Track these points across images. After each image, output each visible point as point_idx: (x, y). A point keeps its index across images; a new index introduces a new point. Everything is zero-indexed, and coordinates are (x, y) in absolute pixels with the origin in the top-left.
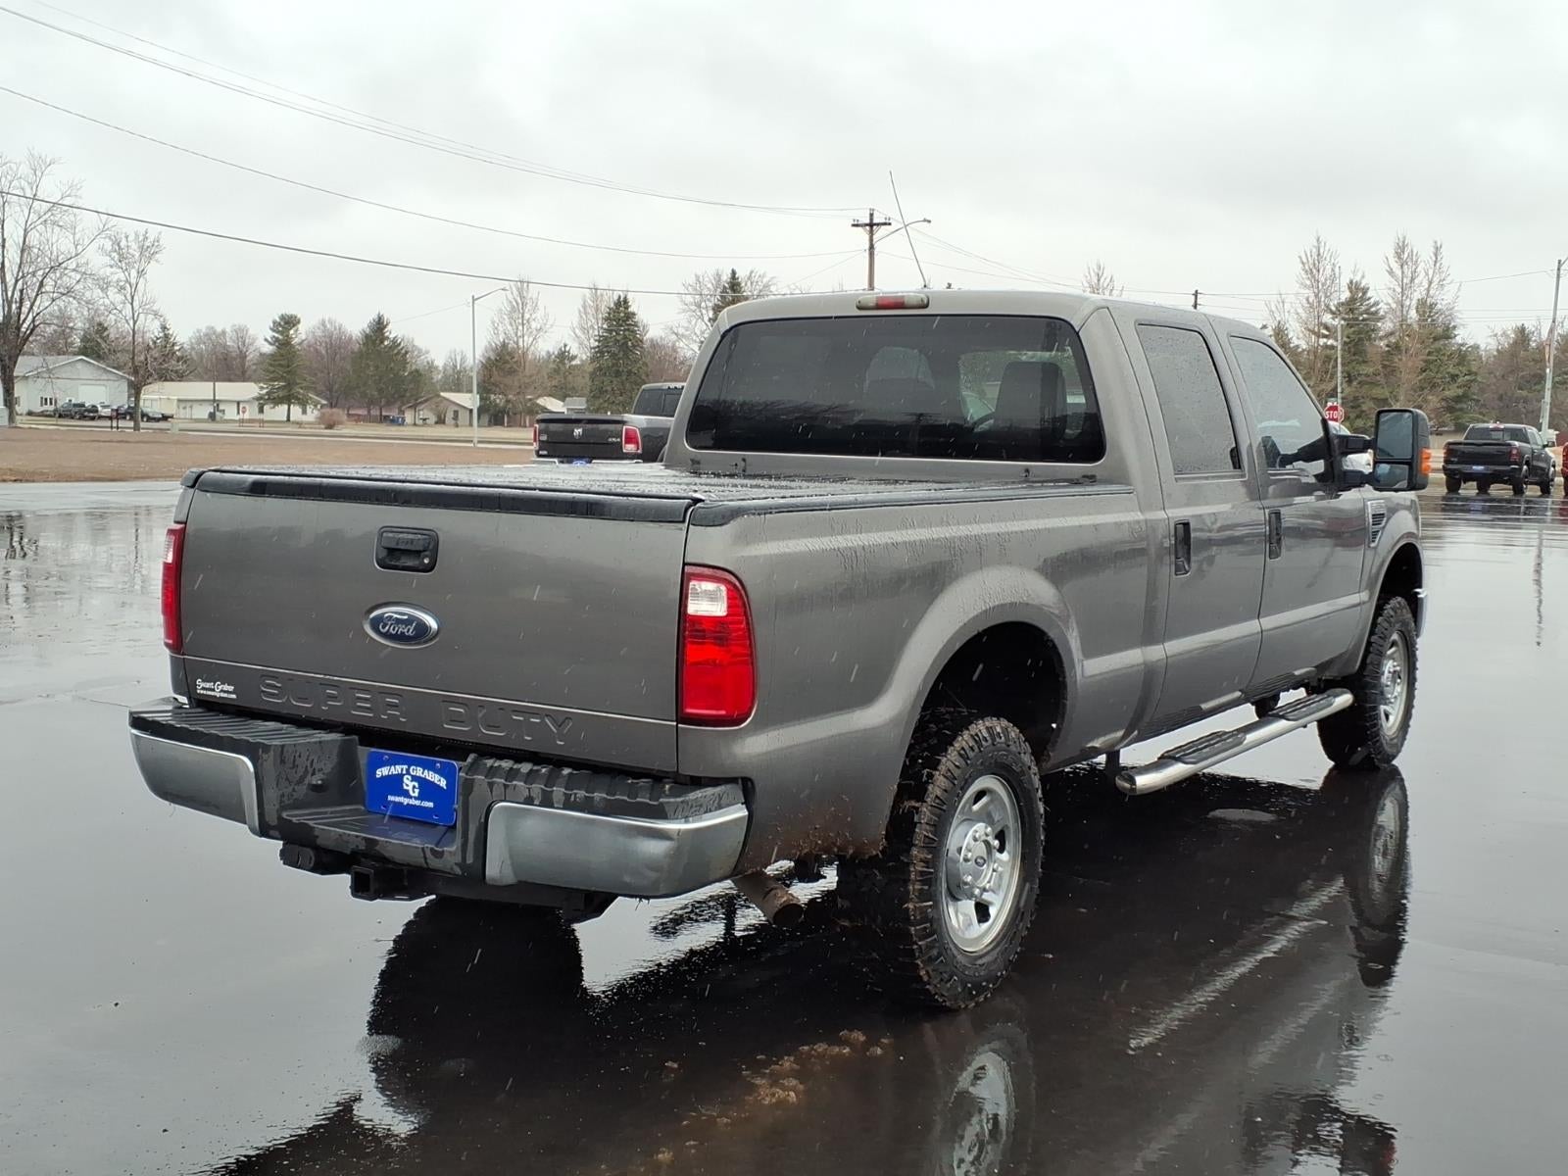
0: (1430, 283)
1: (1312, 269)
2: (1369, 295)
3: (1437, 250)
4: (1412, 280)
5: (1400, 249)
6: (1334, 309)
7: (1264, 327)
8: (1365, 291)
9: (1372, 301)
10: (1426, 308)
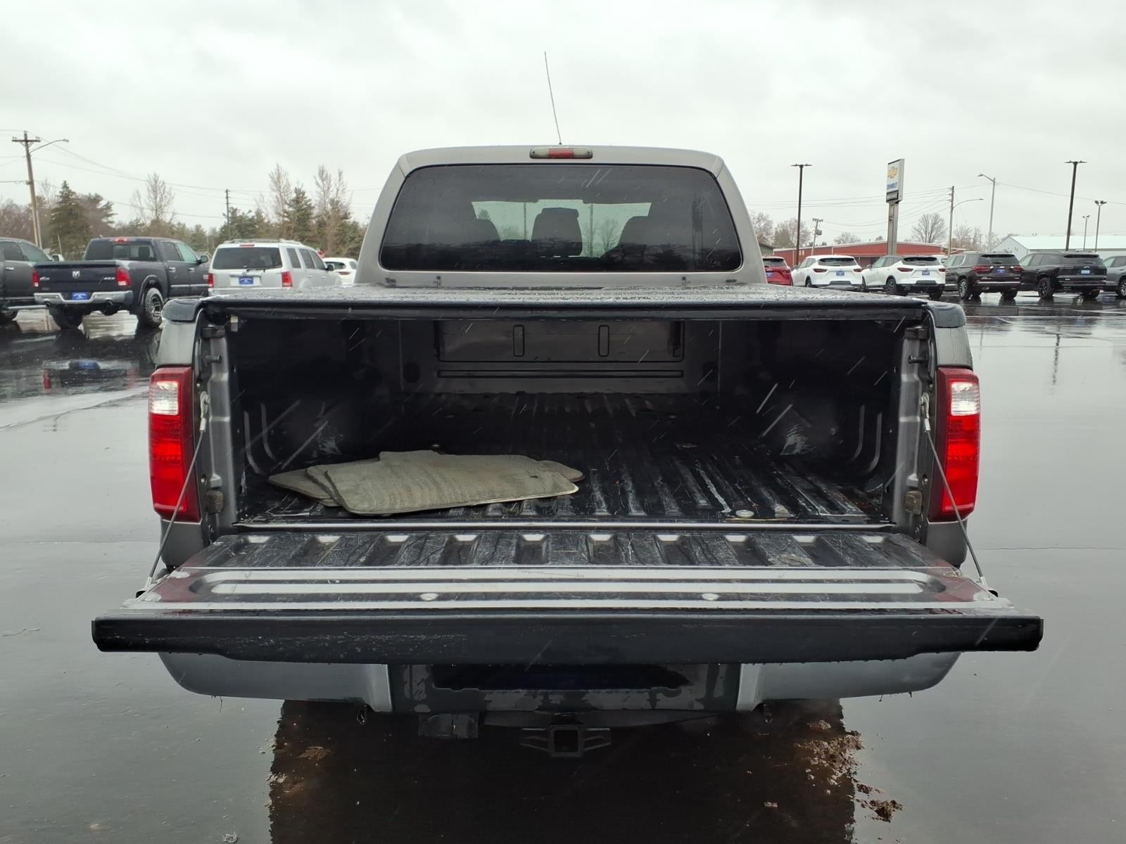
0: (338, 190)
1: (277, 180)
2: (306, 195)
3: (340, 174)
4: (329, 188)
5: (322, 172)
6: (288, 202)
7: (250, 211)
8: (304, 193)
9: (307, 199)
10: (334, 203)
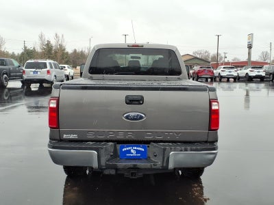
0: (62, 41)
4: (59, 40)
5: (56, 35)
6: (45, 45)
9: (51, 44)
10: (61, 46)
